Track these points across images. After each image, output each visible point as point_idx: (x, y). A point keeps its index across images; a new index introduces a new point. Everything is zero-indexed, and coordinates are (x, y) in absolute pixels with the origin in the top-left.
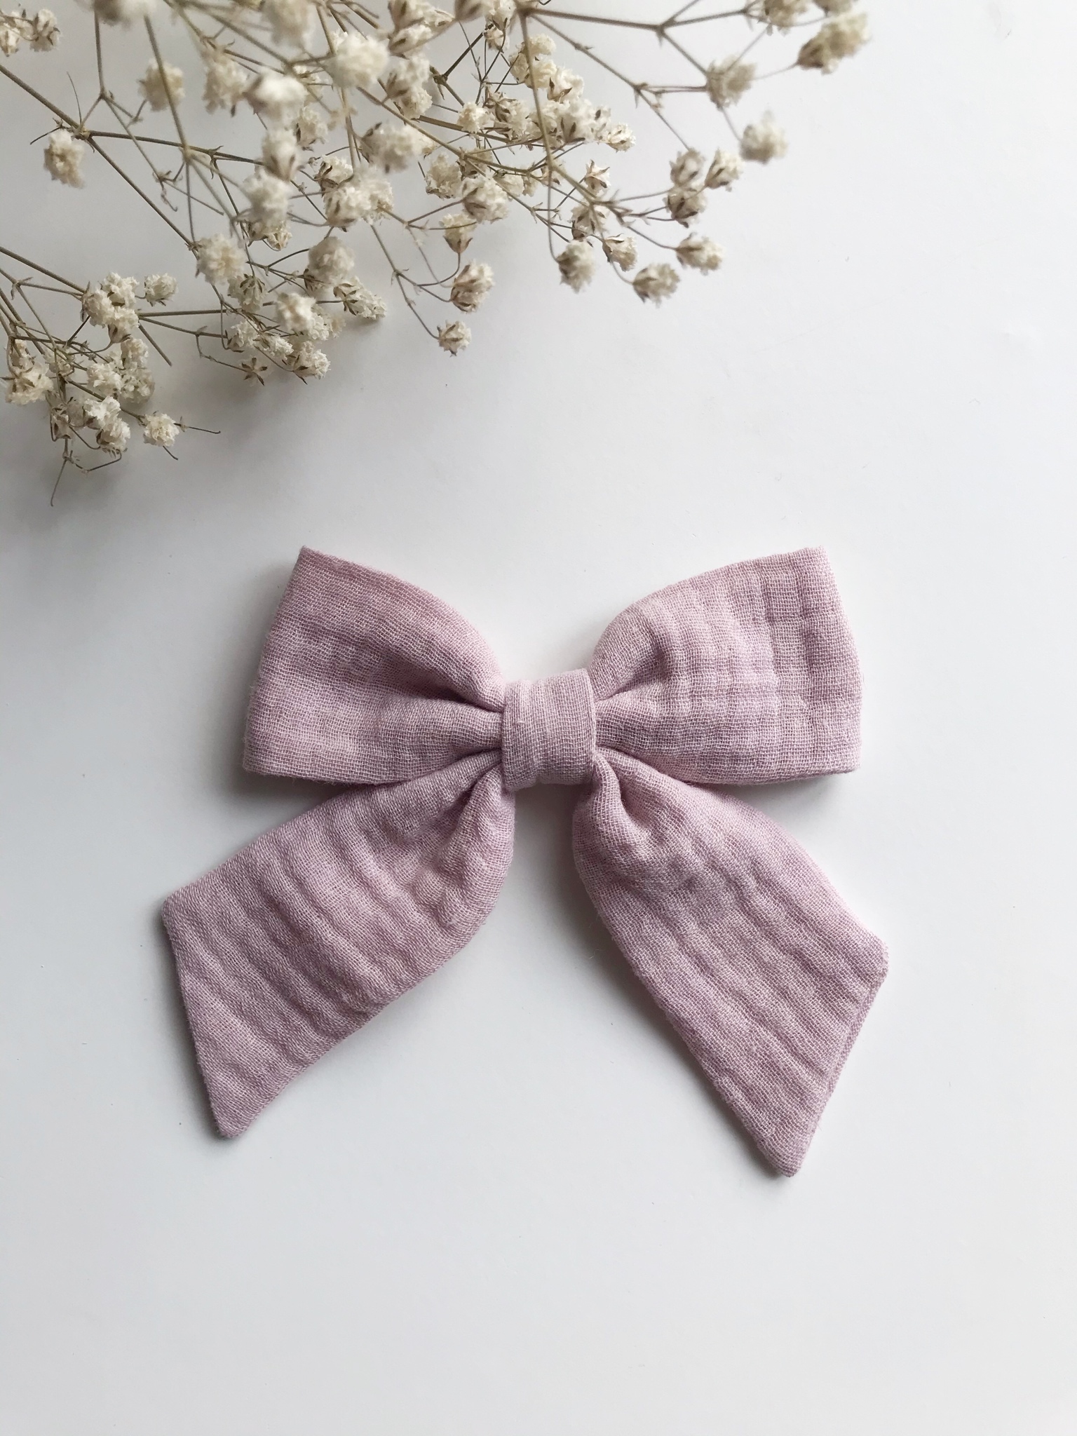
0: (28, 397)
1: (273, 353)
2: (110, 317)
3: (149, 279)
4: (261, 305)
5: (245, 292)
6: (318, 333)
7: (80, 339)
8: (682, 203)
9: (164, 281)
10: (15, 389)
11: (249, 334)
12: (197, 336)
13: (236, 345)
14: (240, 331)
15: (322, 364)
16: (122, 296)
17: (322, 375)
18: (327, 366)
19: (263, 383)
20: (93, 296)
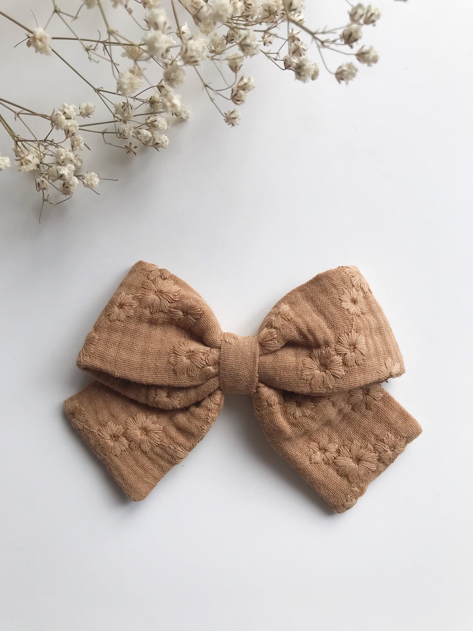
0: (29, 168)
1: (143, 137)
2: (66, 124)
3: (81, 105)
4: (132, 116)
5: (124, 110)
6: (163, 126)
7: (49, 138)
8: (350, 35)
9: (89, 105)
10: (22, 164)
11: (130, 129)
12: (103, 134)
13: (124, 135)
14: (125, 128)
15: (166, 141)
16: (70, 114)
17: (166, 146)
18: (168, 142)
19: (135, 154)
20: (57, 114)
